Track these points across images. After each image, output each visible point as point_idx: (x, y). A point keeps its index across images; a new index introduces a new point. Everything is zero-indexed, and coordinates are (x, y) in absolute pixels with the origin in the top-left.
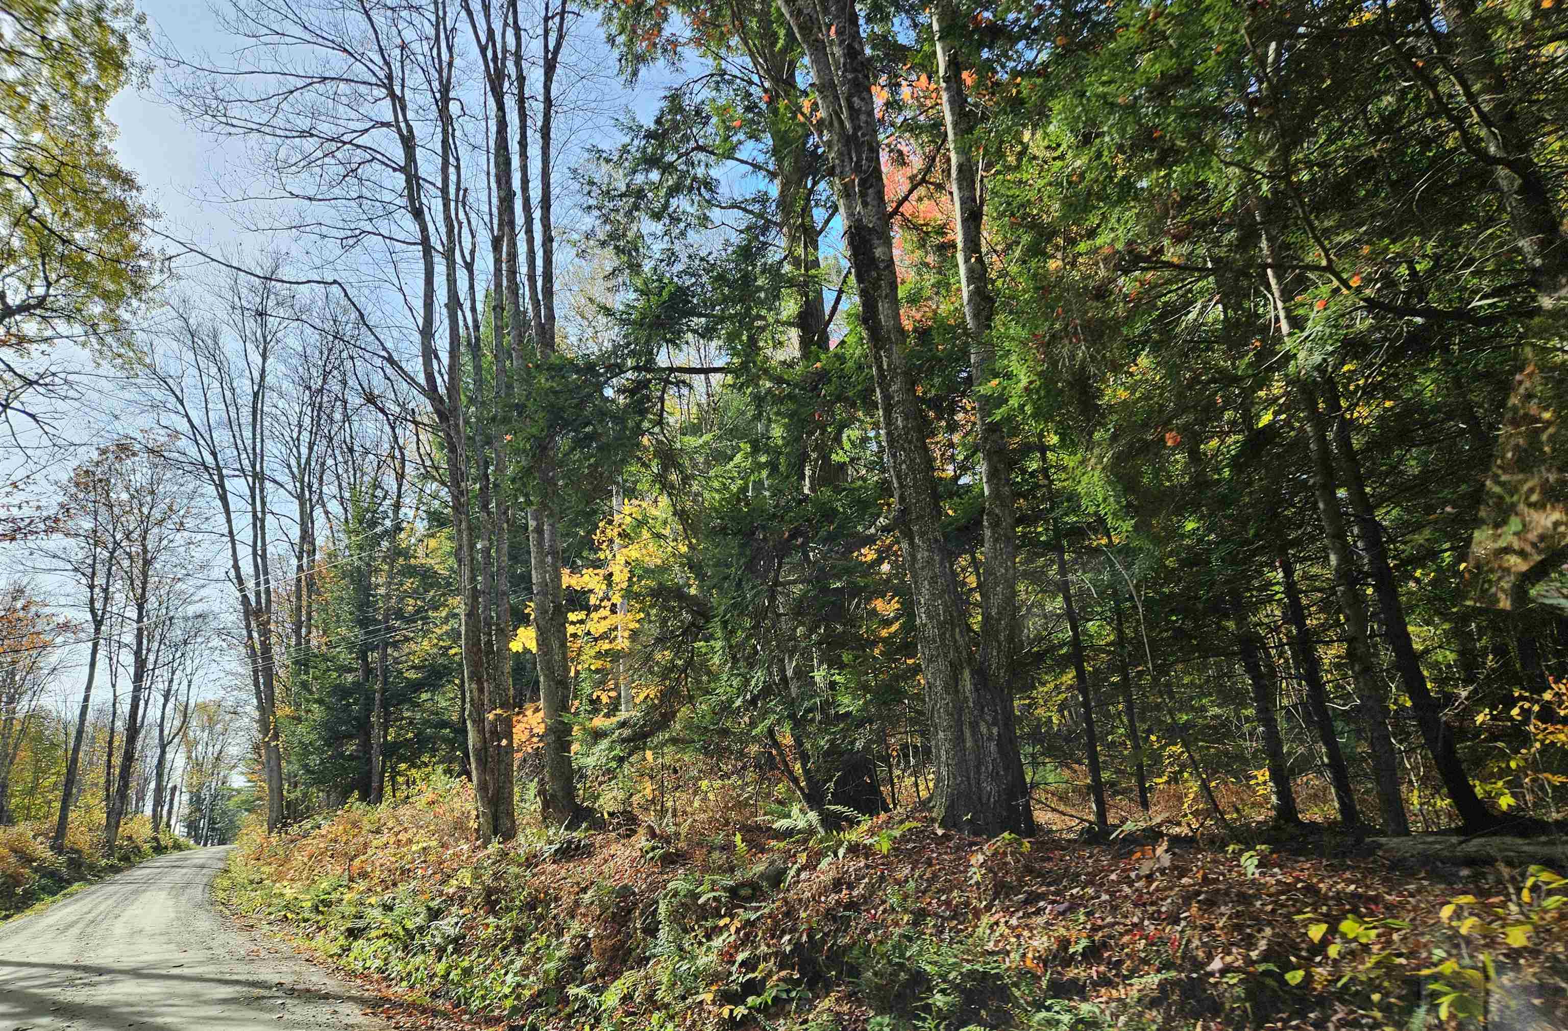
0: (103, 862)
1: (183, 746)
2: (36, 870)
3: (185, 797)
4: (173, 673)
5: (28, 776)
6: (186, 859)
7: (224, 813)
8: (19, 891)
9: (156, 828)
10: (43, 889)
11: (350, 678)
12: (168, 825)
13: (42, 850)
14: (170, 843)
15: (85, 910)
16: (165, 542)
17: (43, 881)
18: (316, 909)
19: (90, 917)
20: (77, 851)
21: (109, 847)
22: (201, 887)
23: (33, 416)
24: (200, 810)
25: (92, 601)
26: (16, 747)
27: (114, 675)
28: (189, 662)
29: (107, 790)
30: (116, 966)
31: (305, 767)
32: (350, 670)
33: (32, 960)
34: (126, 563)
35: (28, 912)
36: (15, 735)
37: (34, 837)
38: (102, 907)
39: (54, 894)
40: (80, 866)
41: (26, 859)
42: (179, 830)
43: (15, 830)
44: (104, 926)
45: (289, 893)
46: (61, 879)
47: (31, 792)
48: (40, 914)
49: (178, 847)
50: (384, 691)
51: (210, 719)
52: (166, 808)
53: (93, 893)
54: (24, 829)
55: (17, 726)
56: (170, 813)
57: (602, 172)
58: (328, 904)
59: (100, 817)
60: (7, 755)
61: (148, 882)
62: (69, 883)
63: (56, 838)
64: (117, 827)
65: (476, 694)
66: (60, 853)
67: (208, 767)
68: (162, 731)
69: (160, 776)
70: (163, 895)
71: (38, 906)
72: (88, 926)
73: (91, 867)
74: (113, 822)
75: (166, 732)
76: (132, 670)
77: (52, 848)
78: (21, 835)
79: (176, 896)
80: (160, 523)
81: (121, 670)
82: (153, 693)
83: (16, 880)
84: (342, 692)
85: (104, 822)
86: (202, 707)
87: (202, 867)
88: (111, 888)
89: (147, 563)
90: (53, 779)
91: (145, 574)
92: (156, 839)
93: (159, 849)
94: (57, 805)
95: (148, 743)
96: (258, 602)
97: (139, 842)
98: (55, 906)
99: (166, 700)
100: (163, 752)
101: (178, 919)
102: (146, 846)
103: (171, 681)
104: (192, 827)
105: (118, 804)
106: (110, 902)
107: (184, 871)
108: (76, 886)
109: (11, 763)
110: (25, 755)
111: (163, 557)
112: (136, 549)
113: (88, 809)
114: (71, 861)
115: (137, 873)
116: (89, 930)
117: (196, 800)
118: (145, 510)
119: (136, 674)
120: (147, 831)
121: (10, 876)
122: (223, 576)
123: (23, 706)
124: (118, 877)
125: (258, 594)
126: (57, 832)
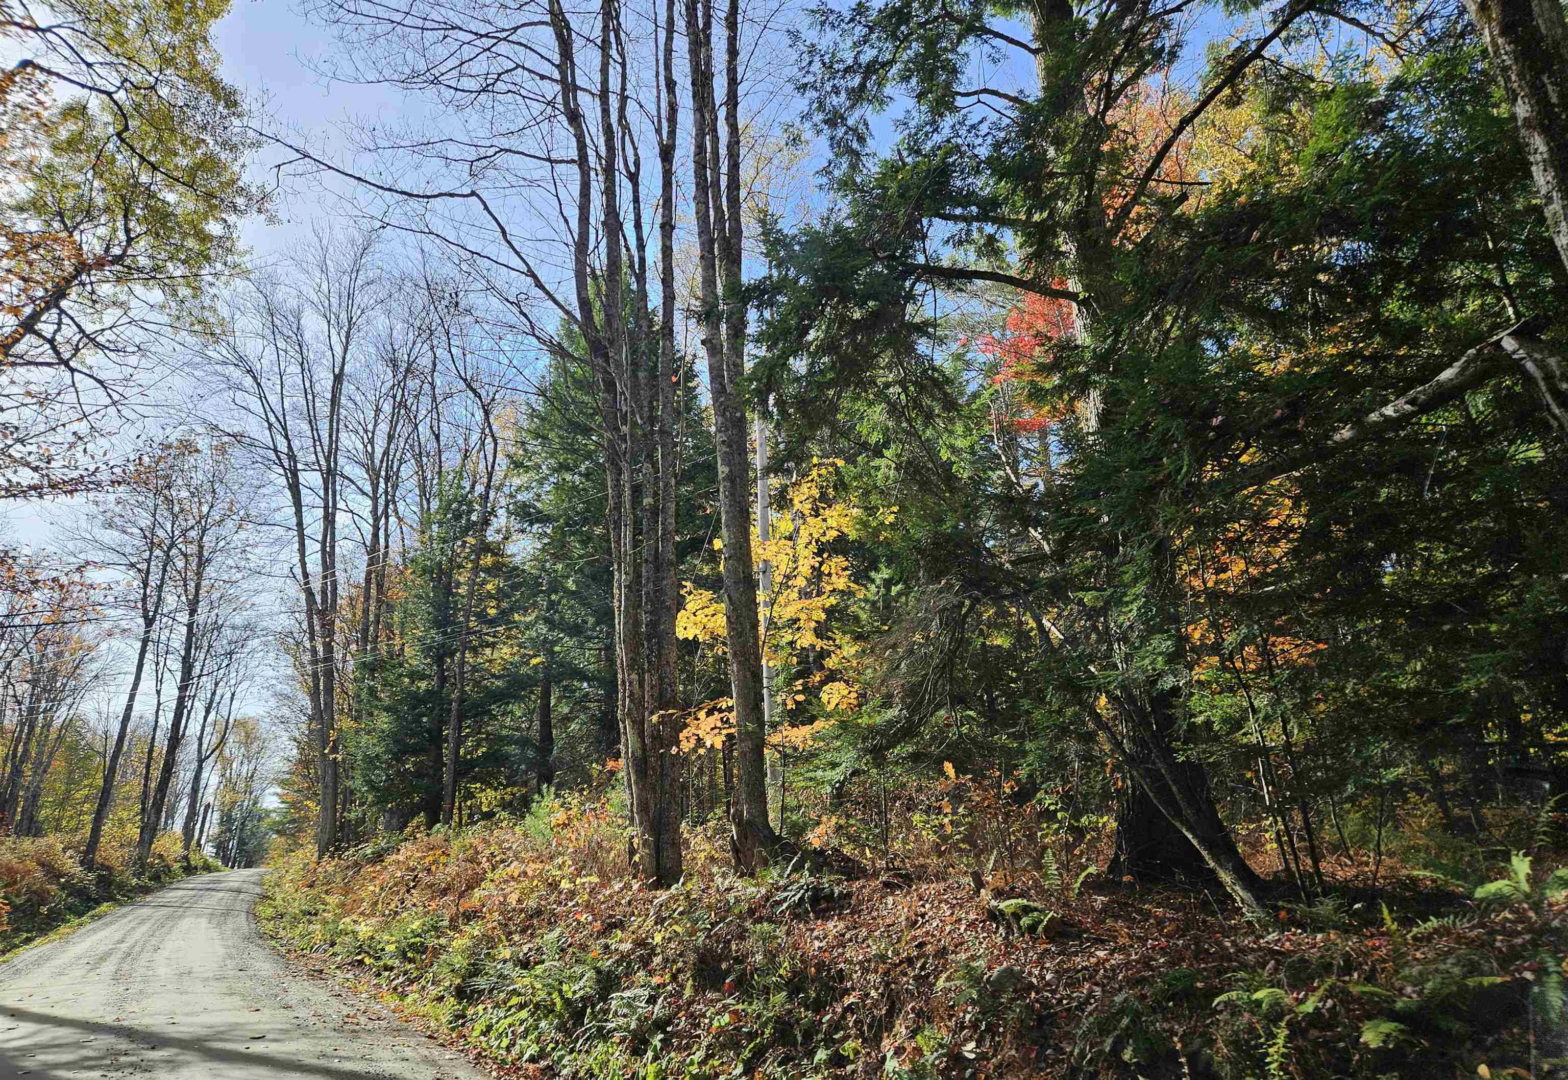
0: (134, 881)
1: (219, 765)
2: (63, 887)
3: (216, 816)
4: (217, 684)
5: (61, 787)
6: (220, 882)
7: (253, 834)
8: (44, 910)
9: (187, 847)
10: (70, 909)
11: (423, 685)
12: (199, 844)
13: (70, 864)
14: (201, 863)
15: (118, 936)
16: (222, 543)
17: (70, 900)
18: (403, 955)
19: (124, 947)
20: (109, 868)
21: (141, 865)
22: (243, 915)
23: (101, 382)
24: (230, 830)
25: (144, 599)
26: (51, 754)
27: (160, 681)
28: (233, 675)
29: (143, 803)
30: (172, 1031)
31: (369, 783)
32: (423, 677)
33: (59, 1012)
34: (180, 564)
35: (52, 936)
36: (50, 744)
37: (64, 850)
38: (137, 935)
39: (81, 915)
40: (110, 884)
41: (53, 872)
42: (209, 850)
43: (42, 842)
44: (143, 962)
45: (364, 930)
46: (89, 899)
47: (62, 803)
48: (66, 939)
49: (207, 868)
50: (462, 701)
51: (247, 736)
52: (198, 826)
53: (124, 916)
54: (53, 841)
55: (53, 736)
56: (201, 832)
57: (827, 39)
58: (421, 949)
59: (133, 832)
60: (41, 763)
61: (184, 907)
62: (98, 903)
63: (87, 852)
64: (151, 843)
65: (636, 685)
66: (90, 869)
67: (241, 785)
68: (200, 745)
69: (195, 790)
70: (203, 922)
71: (63, 929)
72: (124, 959)
73: (121, 886)
74: (146, 837)
75: (205, 746)
76: (179, 675)
77: (82, 863)
78: (50, 847)
79: (219, 925)
80: (219, 523)
81: (167, 675)
82: (197, 704)
83: (41, 897)
84: (416, 700)
85: (137, 837)
86: (241, 724)
87: (239, 891)
88: (145, 911)
89: (203, 563)
90: (85, 792)
91: (199, 574)
92: (186, 858)
93: (189, 870)
94: (88, 818)
95: (187, 754)
96: (324, 600)
97: (169, 860)
98: (83, 930)
99: (208, 712)
100: (200, 768)
101: (231, 957)
102: (176, 866)
103: (214, 694)
104: (221, 848)
105: (153, 818)
106: (144, 928)
107: (220, 895)
108: (104, 907)
109: (45, 771)
110: (59, 765)
111: (219, 558)
112: (192, 549)
113: (121, 823)
114: (101, 880)
115: (171, 896)
116: (126, 967)
117: (227, 820)
118: (205, 509)
119: (182, 680)
120: (178, 849)
121: (35, 892)
122: (286, 571)
123: (62, 714)
124: (149, 898)
125: (324, 592)
126: (89, 846)
